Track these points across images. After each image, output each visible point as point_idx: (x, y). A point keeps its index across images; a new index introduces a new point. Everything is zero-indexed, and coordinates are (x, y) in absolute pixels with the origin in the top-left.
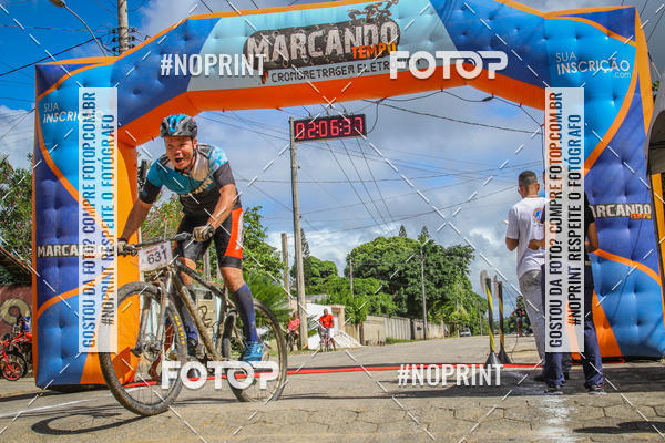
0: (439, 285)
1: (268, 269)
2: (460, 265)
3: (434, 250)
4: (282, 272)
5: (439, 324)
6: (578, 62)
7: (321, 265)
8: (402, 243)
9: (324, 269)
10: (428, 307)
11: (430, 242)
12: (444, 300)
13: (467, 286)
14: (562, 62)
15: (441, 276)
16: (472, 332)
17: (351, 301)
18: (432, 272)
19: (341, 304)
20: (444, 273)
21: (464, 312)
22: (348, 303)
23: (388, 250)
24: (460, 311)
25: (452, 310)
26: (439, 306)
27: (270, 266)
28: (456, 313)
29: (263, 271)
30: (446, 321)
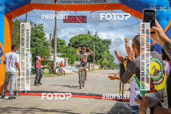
0: (99, 52)
1: (44, 45)
2: (107, 46)
3: (99, 40)
4: (49, 46)
5: (98, 64)
6: (156, 7)
7: (60, 41)
8: (88, 36)
9: (61, 42)
10: (95, 59)
11: (98, 38)
12: (100, 57)
13: (108, 52)
14: (151, 6)
15: (100, 49)
16: (108, 68)
17: (71, 56)
18: (97, 48)
19: (67, 57)
20: (101, 48)
21: (107, 61)
22: (69, 57)
23: (84, 39)
24: (105, 61)
25: (103, 60)
26: (98, 59)
27: (45, 44)
28: (104, 61)
29: (43, 46)
30: (100, 63)
